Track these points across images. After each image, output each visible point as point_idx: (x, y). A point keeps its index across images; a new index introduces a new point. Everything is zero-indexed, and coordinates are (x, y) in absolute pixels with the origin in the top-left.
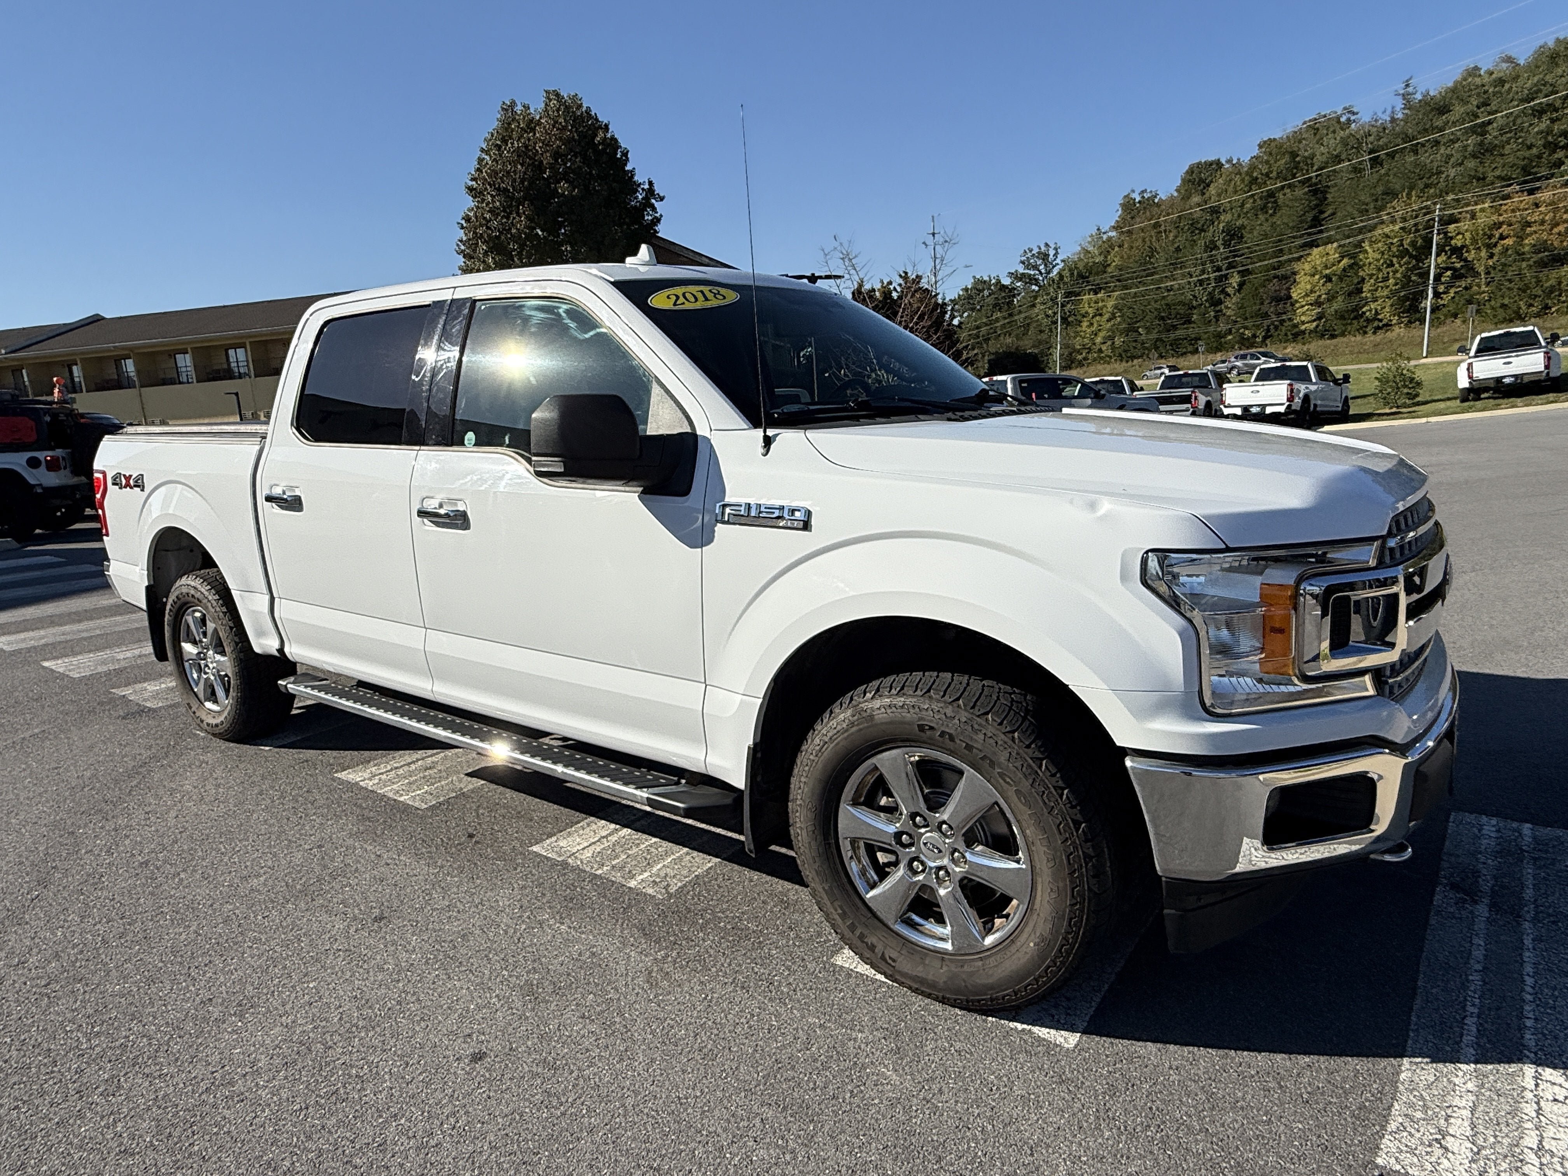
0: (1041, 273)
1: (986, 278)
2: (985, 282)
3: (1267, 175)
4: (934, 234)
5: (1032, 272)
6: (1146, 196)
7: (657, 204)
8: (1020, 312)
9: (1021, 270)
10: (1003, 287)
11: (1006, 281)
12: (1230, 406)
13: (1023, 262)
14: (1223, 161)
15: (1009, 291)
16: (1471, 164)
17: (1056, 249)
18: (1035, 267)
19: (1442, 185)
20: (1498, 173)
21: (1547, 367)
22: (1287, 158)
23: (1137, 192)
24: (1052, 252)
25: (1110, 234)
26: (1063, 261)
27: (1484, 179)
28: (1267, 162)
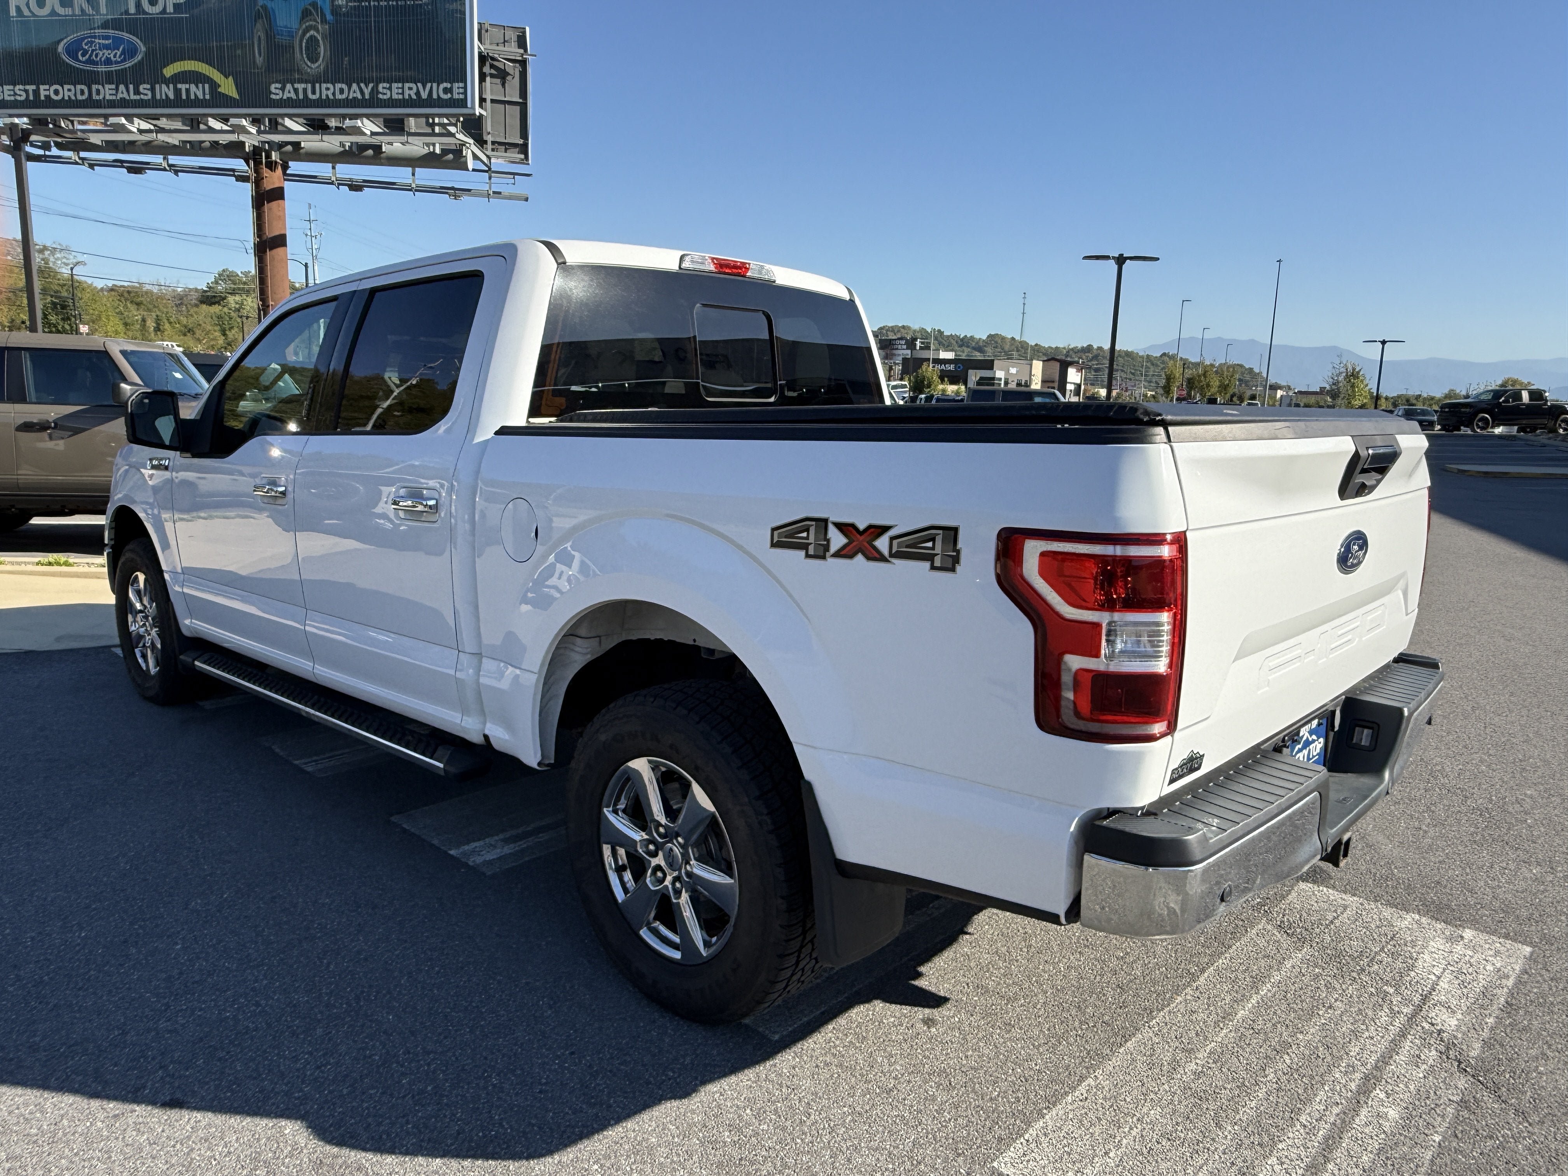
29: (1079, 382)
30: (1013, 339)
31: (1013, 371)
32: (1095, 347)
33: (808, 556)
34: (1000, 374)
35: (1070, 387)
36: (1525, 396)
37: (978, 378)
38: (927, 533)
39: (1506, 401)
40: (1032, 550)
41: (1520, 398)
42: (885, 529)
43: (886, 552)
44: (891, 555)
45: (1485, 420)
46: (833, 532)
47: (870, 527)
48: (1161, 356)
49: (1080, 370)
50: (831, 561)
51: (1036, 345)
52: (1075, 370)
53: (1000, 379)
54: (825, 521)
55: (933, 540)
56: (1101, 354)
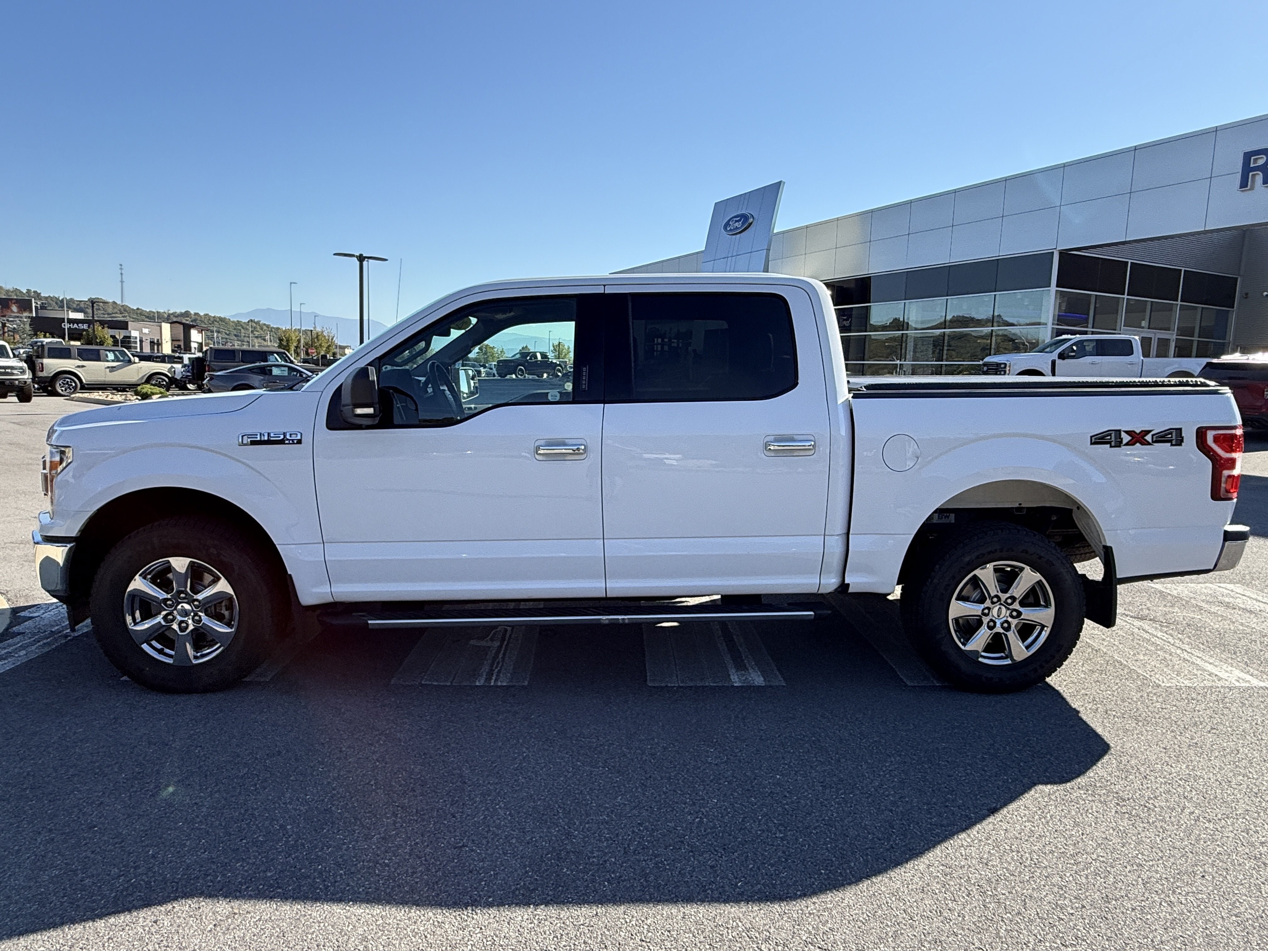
29: (200, 341)
30: (114, 303)
31: (146, 331)
32: (192, 312)
33: (1111, 447)
34: (135, 334)
35: (194, 345)
36: (539, 357)
37: (122, 337)
38: (1169, 431)
39: (531, 359)
40: (1210, 435)
41: (536, 357)
42: (1149, 432)
43: (1150, 441)
44: (1153, 442)
45: (521, 370)
46: (1123, 435)
47: (1142, 431)
48: (249, 322)
49: (200, 332)
50: (1123, 447)
51: (138, 309)
52: (196, 332)
53: (136, 338)
54: (1119, 431)
55: (1171, 434)
56: (199, 318)
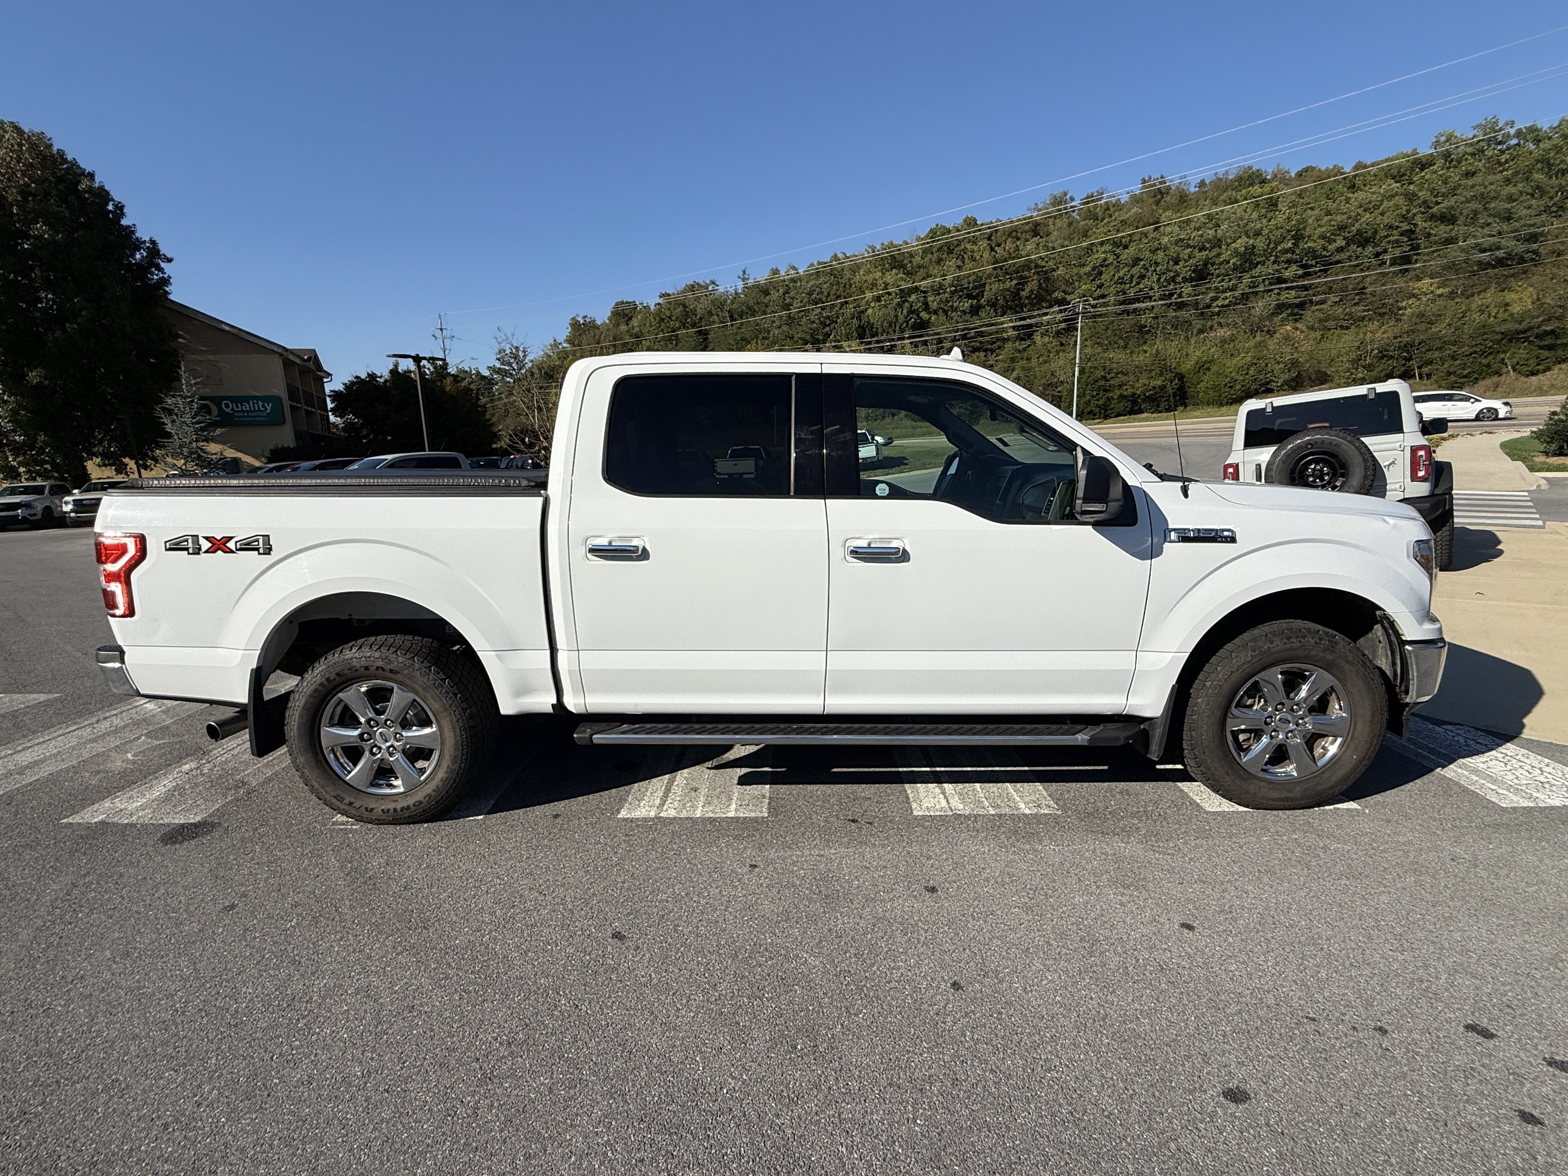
0: (514, 369)
1: (467, 369)
2: (466, 372)
3: (670, 317)
4: (441, 329)
5: (507, 368)
6: (588, 320)
7: (163, 265)
8: (500, 399)
9: (498, 365)
10: (484, 378)
11: (486, 373)
12: (720, 474)
13: (498, 359)
14: (637, 303)
15: (490, 382)
16: (785, 328)
17: (524, 352)
18: (510, 364)
19: (771, 339)
20: (799, 335)
21: (877, 454)
22: (681, 308)
23: (581, 316)
24: (521, 354)
25: (565, 345)
26: (532, 361)
27: (793, 338)
28: (669, 309)
